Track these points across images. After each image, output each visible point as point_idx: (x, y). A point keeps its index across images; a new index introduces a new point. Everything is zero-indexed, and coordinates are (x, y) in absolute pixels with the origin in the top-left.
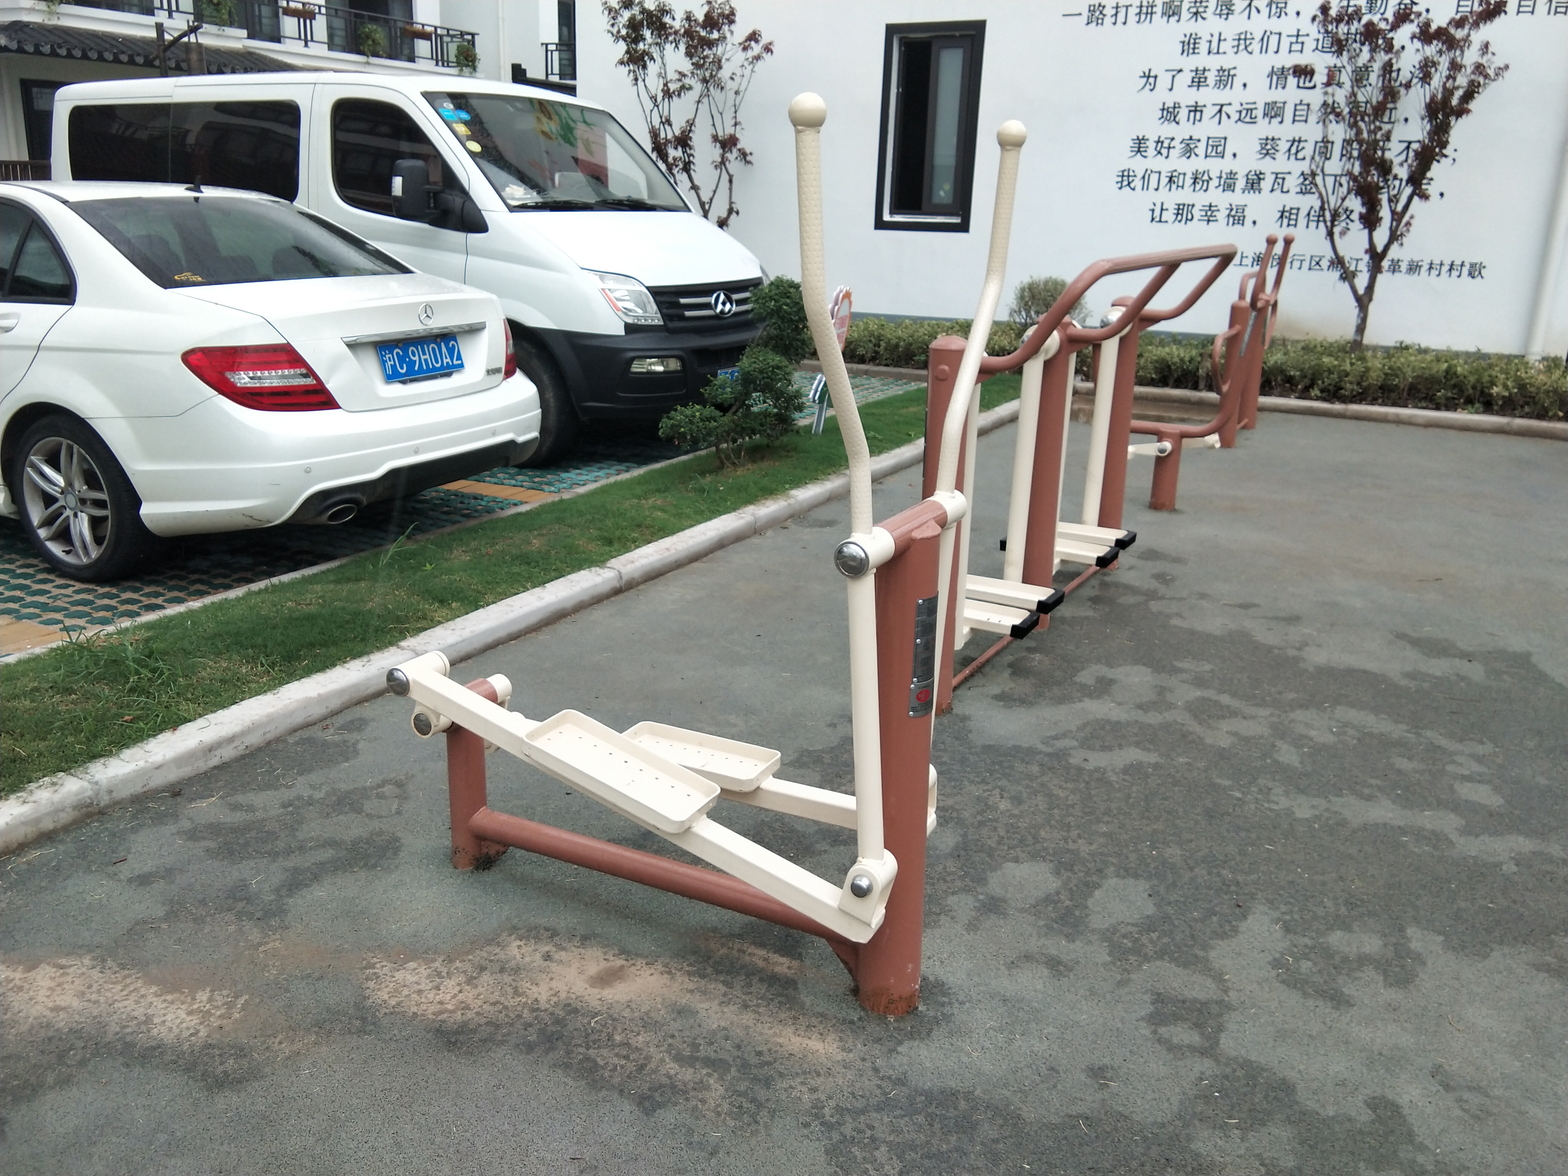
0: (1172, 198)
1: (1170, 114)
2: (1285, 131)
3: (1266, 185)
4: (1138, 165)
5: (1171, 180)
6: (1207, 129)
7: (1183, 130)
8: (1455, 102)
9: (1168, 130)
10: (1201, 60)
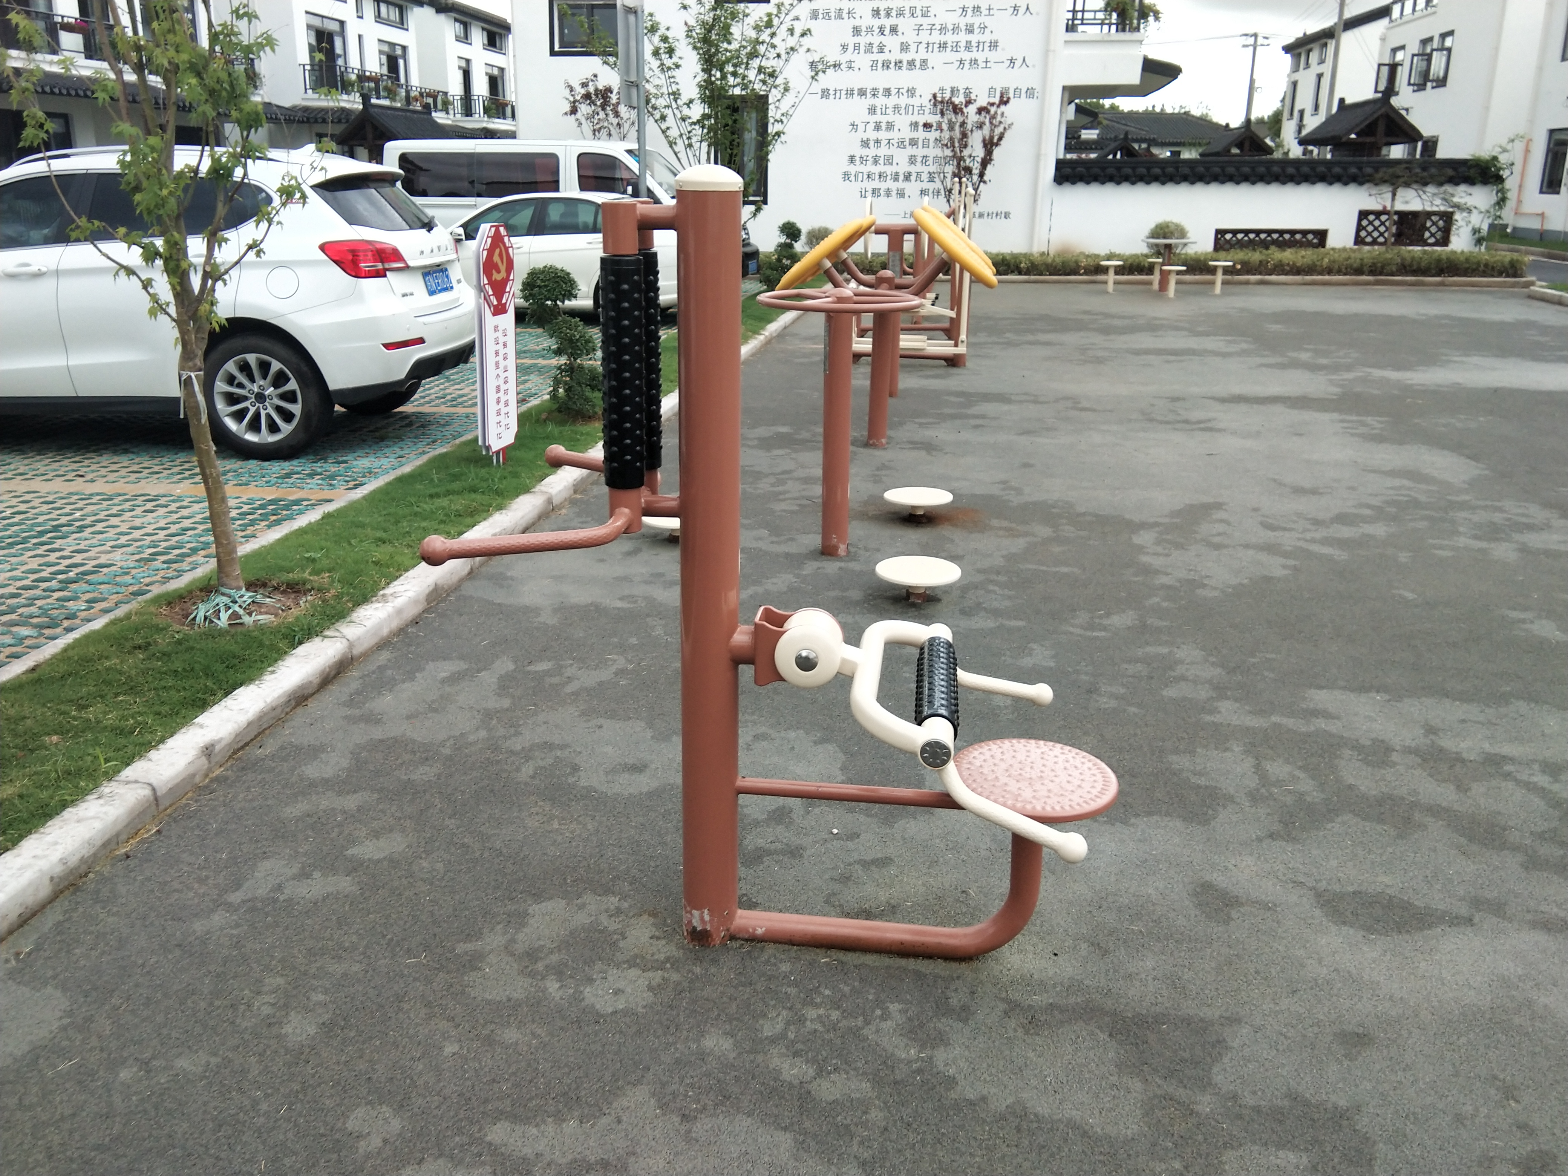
0: (870, 185)
1: (865, 144)
2: (919, 152)
3: (913, 178)
4: (852, 169)
5: (869, 177)
6: (883, 151)
7: (872, 152)
8: (995, 140)
9: (865, 152)
10: (878, 117)
